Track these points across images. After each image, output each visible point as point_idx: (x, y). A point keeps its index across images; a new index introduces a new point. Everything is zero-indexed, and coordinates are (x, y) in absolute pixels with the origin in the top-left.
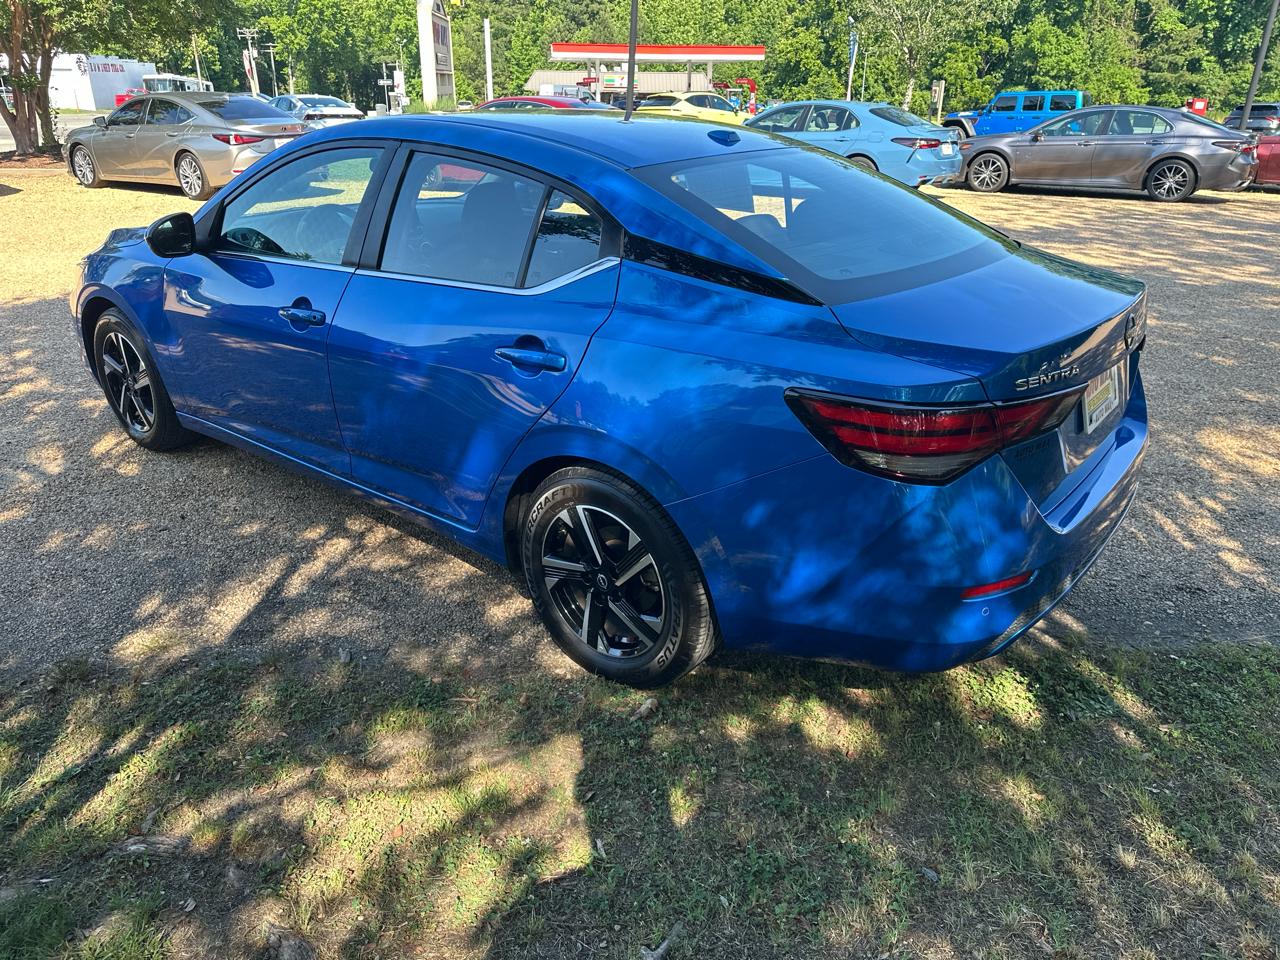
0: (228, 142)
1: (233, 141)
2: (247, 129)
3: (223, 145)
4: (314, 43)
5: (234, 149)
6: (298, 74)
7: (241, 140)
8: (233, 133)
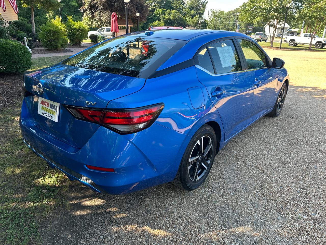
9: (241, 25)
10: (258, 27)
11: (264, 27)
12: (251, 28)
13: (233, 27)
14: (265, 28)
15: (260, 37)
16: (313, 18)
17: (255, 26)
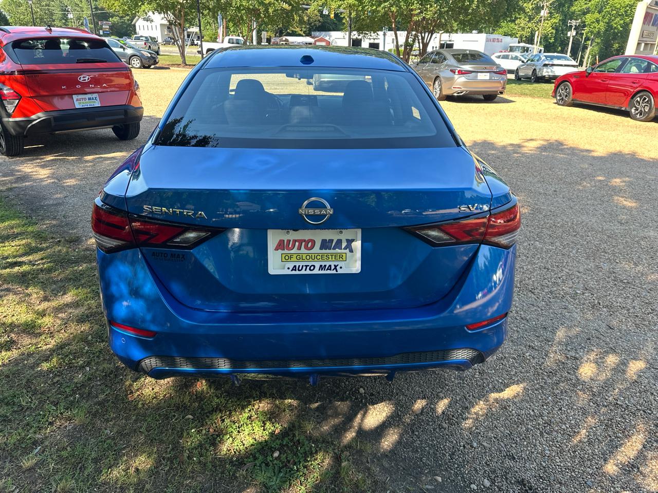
0: (455, 73)
1: (457, 73)
2: (467, 67)
3: (452, 74)
4: (609, 26)
5: (456, 76)
6: (594, 44)
7: (461, 72)
8: (459, 69)
9: (80, 17)
10: (120, 24)
11: (133, 23)
12: (105, 24)
13: (64, 21)
14: (134, 26)
15: (145, 44)
16: (243, 10)
17: (114, 21)
